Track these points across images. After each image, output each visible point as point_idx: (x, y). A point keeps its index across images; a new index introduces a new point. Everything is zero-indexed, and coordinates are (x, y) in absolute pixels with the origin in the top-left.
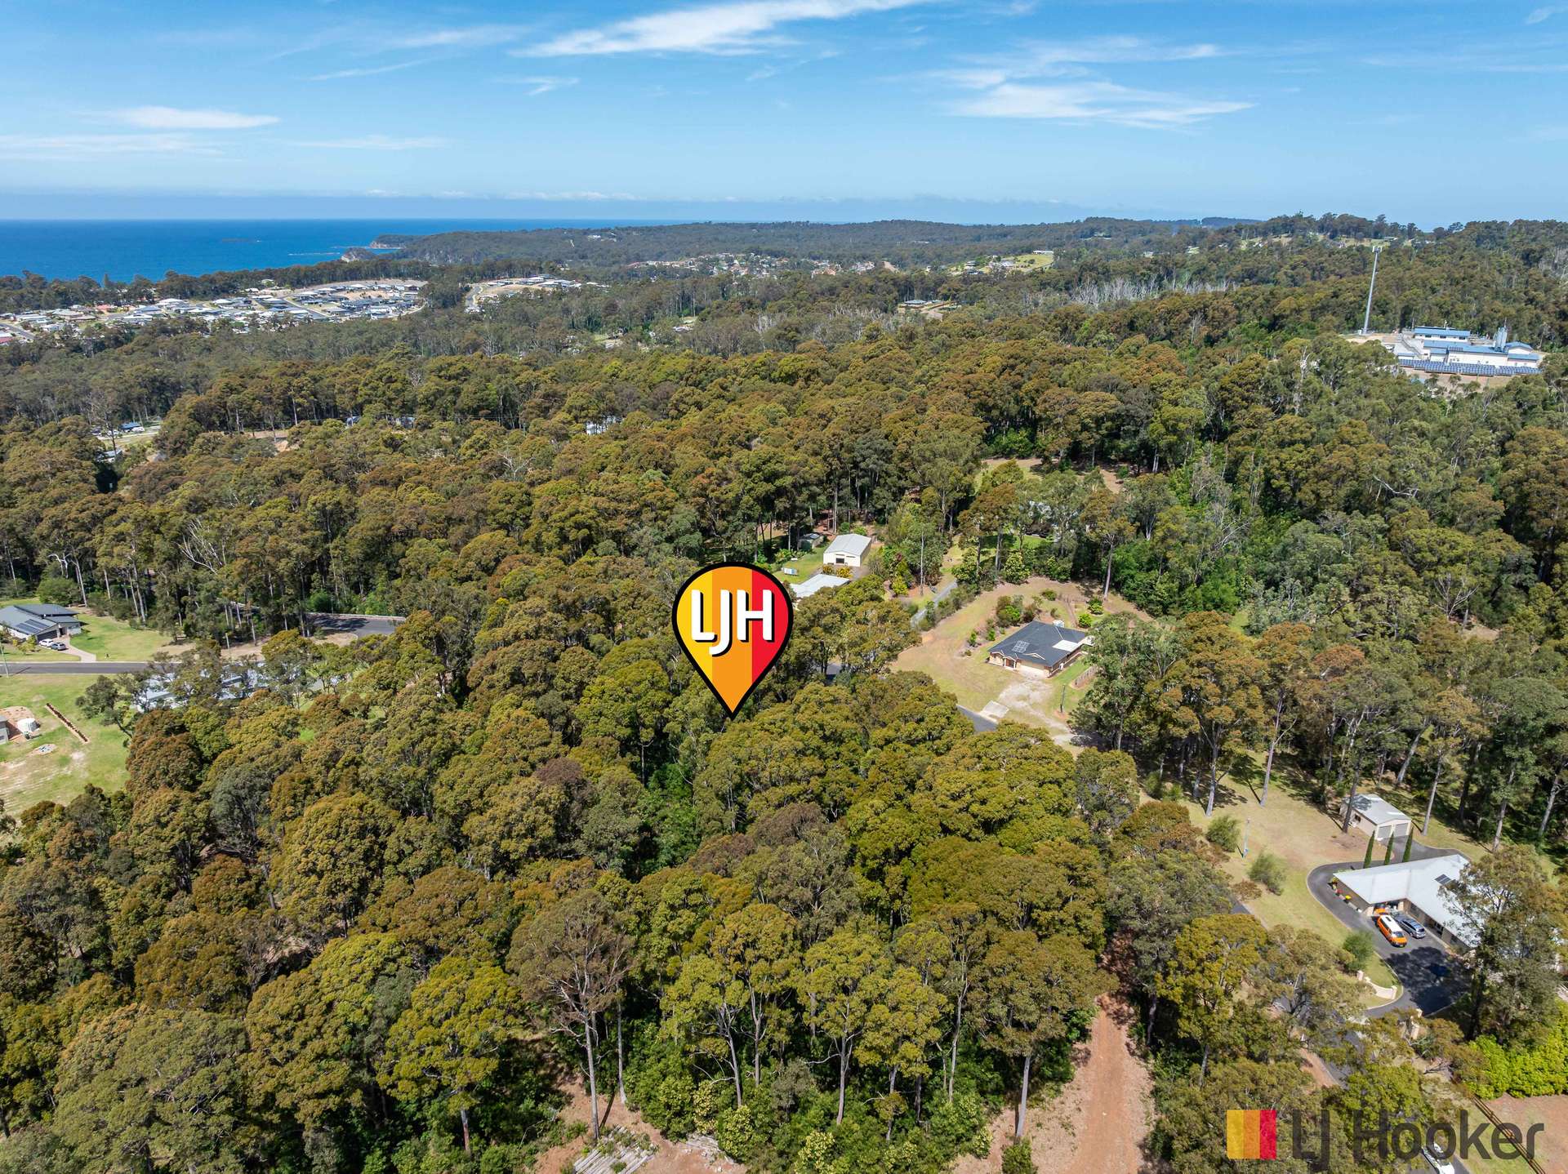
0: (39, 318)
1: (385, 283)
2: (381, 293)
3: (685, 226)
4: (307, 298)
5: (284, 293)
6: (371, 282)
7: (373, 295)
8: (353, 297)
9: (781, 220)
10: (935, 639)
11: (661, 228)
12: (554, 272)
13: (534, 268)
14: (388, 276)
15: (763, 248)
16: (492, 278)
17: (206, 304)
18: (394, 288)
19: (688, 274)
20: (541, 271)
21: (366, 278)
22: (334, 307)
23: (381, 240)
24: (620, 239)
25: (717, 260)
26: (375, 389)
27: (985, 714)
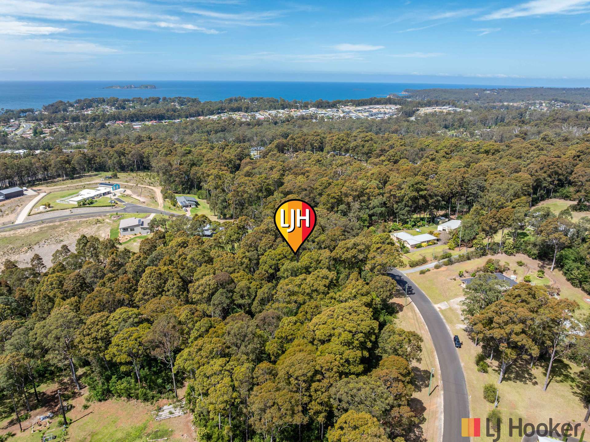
0: (273, 112)
1: (388, 106)
2: (386, 110)
3: (530, 89)
4: (359, 110)
5: (352, 108)
6: (383, 106)
7: (382, 110)
8: (375, 111)
9: (579, 87)
10: (447, 270)
11: (519, 90)
12: (454, 105)
13: (446, 103)
14: (390, 104)
15: (559, 99)
16: (429, 106)
17: (324, 110)
18: (391, 108)
19: (518, 108)
20: (449, 104)
21: (382, 104)
22: (367, 114)
23: (406, 91)
24: (498, 93)
25: (535, 103)
26: (337, 142)
27: (436, 306)
